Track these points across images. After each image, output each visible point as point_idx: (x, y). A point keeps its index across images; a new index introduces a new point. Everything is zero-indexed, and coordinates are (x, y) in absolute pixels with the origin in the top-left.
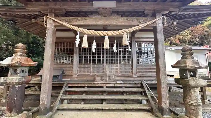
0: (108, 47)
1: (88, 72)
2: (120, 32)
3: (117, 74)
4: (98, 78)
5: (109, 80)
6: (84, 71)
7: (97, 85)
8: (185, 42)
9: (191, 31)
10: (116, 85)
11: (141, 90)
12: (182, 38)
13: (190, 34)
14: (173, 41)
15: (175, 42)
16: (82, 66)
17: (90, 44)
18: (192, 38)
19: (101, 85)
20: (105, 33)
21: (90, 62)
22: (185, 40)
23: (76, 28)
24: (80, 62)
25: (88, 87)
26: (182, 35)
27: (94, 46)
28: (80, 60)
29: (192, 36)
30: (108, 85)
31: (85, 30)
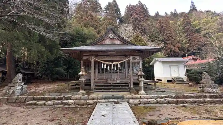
0: (113, 68)
1: (103, 77)
2: (117, 63)
3: (118, 78)
4: (109, 80)
5: (114, 80)
6: (101, 77)
7: (108, 83)
8: (184, 50)
9: (189, 39)
10: (117, 83)
11: (127, 84)
12: (180, 46)
13: (188, 43)
14: (173, 49)
15: (175, 50)
16: (100, 74)
17: (107, 67)
18: (191, 46)
19: (110, 83)
20: (112, 63)
21: (104, 72)
22: (184, 48)
23: (102, 62)
24: (99, 72)
25: (104, 84)
26: (181, 44)
27: (108, 68)
28: (99, 71)
29: (190, 44)
30: (113, 83)
31: (105, 62)
